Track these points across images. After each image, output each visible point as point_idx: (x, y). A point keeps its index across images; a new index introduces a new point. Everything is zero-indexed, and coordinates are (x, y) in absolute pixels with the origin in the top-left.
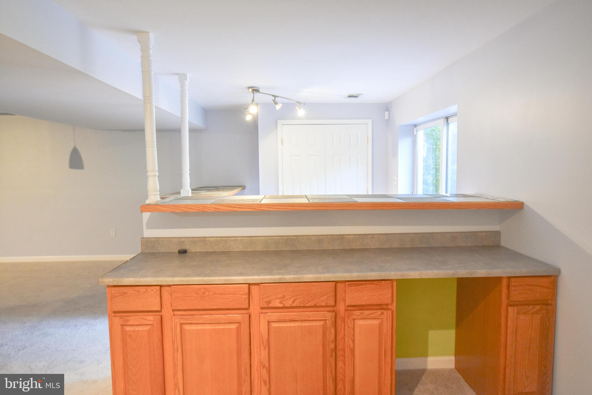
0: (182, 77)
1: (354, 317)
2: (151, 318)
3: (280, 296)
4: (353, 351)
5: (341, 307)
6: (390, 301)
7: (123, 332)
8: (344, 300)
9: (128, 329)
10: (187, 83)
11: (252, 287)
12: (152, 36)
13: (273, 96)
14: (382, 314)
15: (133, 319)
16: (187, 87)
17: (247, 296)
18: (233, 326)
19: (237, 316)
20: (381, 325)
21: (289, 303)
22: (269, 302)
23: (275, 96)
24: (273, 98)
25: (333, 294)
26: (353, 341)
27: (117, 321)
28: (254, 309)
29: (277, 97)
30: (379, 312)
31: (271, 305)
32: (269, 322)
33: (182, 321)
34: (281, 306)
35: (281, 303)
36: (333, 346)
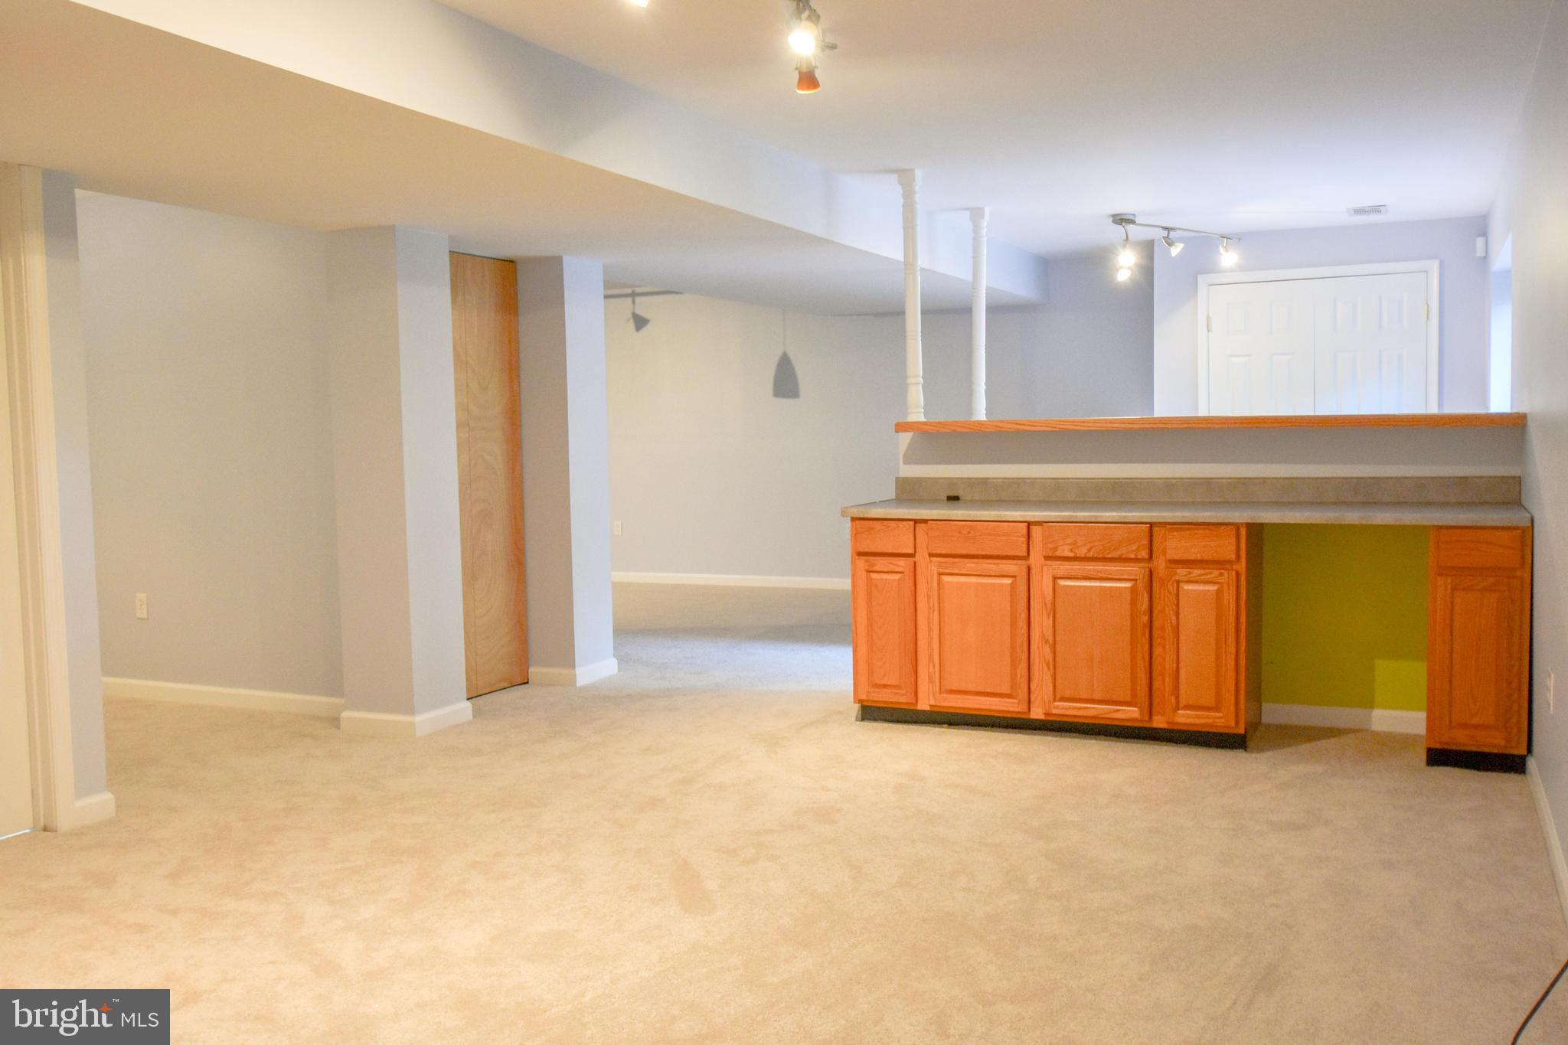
0: (976, 214)
1: (1177, 578)
2: (902, 563)
3: (1069, 541)
4: (1176, 630)
5: (1160, 564)
6: (1233, 557)
7: (869, 580)
8: (1164, 553)
9: (874, 576)
10: (985, 223)
11: (1033, 528)
12: (919, 174)
13: (1164, 228)
14: (1221, 575)
15: (881, 564)
16: (984, 232)
17: (1024, 539)
18: (1009, 581)
19: (1010, 567)
20: (1219, 592)
21: (1082, 552)
22: (1055, 549)
23: (1168, 229)
24: (1165, 233)
25: (1146, 542)
26: (1177, 614)
27: (862, 563)
28: (1036, 558)
29: (1173, 229)
30: (1216, 573)
31: (1058, 553)
32: (1055, 578)
33: (941, 570)
34: (1071, 555)
35: (1071, 551)
36: (1145, 619)
